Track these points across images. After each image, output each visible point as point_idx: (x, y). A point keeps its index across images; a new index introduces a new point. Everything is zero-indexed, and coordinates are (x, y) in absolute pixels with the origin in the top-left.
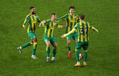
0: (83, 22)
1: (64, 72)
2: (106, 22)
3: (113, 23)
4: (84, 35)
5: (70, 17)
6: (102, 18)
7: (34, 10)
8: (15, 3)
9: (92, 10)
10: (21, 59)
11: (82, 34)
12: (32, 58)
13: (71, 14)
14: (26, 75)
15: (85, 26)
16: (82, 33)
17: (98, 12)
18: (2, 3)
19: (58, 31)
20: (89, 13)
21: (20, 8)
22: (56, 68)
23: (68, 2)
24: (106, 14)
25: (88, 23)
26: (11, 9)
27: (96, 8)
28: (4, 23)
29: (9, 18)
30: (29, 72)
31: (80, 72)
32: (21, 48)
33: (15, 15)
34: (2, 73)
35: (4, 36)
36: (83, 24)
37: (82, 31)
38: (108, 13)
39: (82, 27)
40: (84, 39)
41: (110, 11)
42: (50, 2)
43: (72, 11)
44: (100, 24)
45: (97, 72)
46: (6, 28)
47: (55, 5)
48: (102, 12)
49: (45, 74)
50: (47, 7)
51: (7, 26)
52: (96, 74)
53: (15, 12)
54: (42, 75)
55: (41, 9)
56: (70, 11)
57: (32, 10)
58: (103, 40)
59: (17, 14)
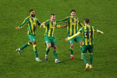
0: (88, 26)
1: (67, 74)
2: (108, 24)
3: (114, 26)
4: (89, 39)
5: (71, 20)
6: (104, 21)
7: (33, 13)
8: (19, 7)
9: (94, 13)
10: (26, 62)
11: (86, 38)
12: (36, 61)
13: (72, 17)
14: (30, 77)
15: (90, 30)
16: (86, 36)
17: (100, 16)
18: (7, 8)
19: (61, 34)
20: (91, 16)
21: (25, 12)
22: (59, 70)
23: (71, 6)
24: (107, 17)
25: (92, 27)
26: (15, 14)
27: (98, 11)
28: (9, 27)
29: (13, 22)
30: (34, 74)
31: (83, 73)
32: (19, 49)
33: (19, 19)
34: (7, 75)
35: (9, 40)
36: (88, 29)
37: (86, 35)
38: (110, 17)
39: (86, 31)
40: (88, 43)
41: (112, 14)
42: (53, 6)
43: (73, 14)
44: (102, 27)
45: (100, 73)
46: (10, 31)
47: (58, 9)
48: (104, 15)
49: (49, 76)
50: (50, 11)
51: (11, 30)
52: (98, 75)
53: (19, 16)
54: (46, 77)
55: (45, 13)
56: (72, 14)
57: (32, 13)
58: (105, 42)
59: (21, 18)
